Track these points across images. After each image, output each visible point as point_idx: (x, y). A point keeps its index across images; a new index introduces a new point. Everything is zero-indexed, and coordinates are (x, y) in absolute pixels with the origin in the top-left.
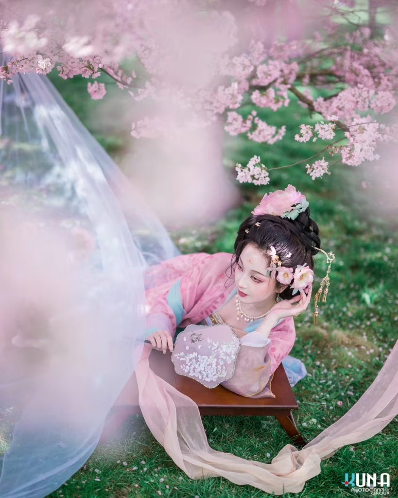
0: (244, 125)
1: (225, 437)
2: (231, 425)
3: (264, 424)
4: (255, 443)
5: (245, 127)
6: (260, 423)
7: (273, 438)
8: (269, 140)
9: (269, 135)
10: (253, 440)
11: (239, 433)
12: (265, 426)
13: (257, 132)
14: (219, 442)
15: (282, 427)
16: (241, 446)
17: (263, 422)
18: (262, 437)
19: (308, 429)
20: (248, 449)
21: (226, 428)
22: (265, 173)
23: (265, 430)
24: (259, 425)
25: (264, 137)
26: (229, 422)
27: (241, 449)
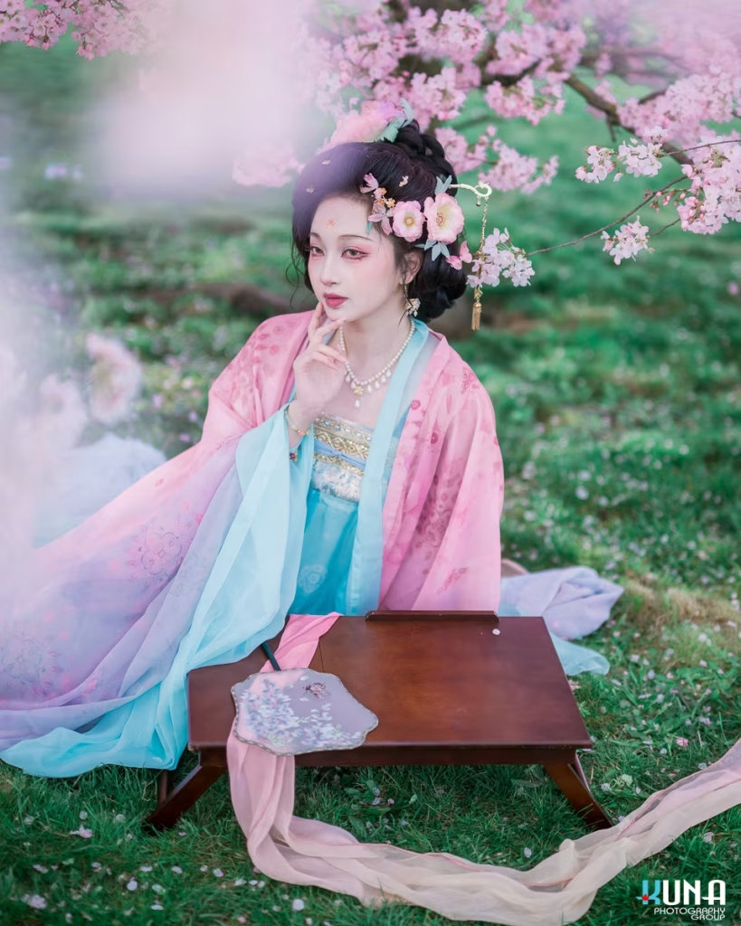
0: (470, 155)
1: (433, 815)
2: (447, 790)
3: (519, 787)
4: (500, 828)
5: (473, 159)
6: (510, 785)
7: (537, 815)
8: (523, 185)
9: (522, 175)
10: (495, 822)
11: (465, 806)
12: (520, 791)
13: (498, 169)
14: (421, 824)
15: (557, 792)
16: (469, 834)
17: (514, 782)
18: (515, 815)
19: (613, 796)
20: (484, 840)
21: (437, 796)
22: (523, 262)
23: (521, 800)
24: (506, 789)
25: (513, 179)
26: (443, 782)
27: (468, 839)
